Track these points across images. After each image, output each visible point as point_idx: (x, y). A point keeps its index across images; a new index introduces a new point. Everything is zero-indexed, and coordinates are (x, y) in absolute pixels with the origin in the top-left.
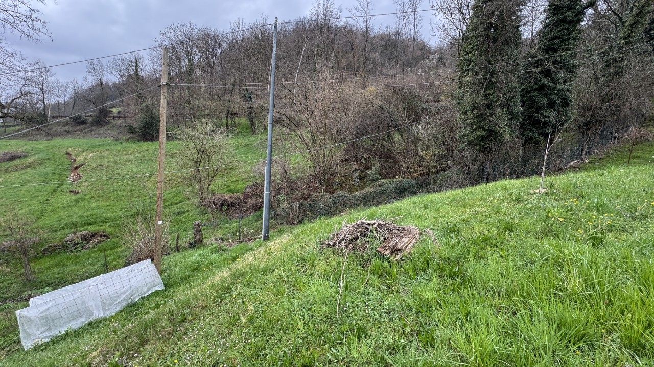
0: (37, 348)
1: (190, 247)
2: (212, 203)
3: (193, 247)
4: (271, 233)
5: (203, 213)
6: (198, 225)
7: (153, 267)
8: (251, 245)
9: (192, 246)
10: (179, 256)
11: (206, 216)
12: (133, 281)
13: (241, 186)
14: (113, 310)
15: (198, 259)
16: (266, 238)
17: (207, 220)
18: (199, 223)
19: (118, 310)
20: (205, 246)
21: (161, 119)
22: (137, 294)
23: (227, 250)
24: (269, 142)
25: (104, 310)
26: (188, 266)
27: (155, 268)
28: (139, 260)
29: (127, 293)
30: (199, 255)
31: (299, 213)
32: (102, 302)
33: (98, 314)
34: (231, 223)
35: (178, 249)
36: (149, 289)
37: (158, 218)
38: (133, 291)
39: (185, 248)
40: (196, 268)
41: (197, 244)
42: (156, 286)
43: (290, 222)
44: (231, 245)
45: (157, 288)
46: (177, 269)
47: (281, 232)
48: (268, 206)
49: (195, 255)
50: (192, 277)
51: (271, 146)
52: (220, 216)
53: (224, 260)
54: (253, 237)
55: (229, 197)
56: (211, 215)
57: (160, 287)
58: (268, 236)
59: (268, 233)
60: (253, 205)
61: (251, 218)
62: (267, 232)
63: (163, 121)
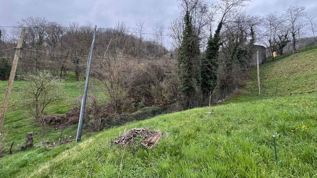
1: (22, 150)
2: (44, 120)
4: (82, 137)
5: (35, 126)
6: (31, 135)
8: (68, 145)
9: (23, 149)
10: (11, 157)
11: (38, 129)
13: (66, 109)
15: (27, 158)
16: (79, 140)
17: (39, 131)
18: (31, 134)
20: (34, 148)
21: (13, 68)
23: (50, 150)
24: (86, 86)
26: (18, 164)
30: (28, 155)
31: (101, 125)
34: (56, 132)
35: (11, 152)
39: (17, 151)
40: (24, 164)
41: (27, 148)
43: (95, 130)
44: (54, 146)
46: (8, 167)
47: (89, 136)
48: (82, 121)
49: (25, 156)
50: (20, 171)
51: (87, 88)
52: (48, 128)
53: (47, 157)
54: (70, 140)
55: (57, 116)
56: (42, 128)
58: (80, 140)
59: (80, 138)
60: (73, 120)
61: (70, 129)
62: (80, 136)
63: (14, 69)
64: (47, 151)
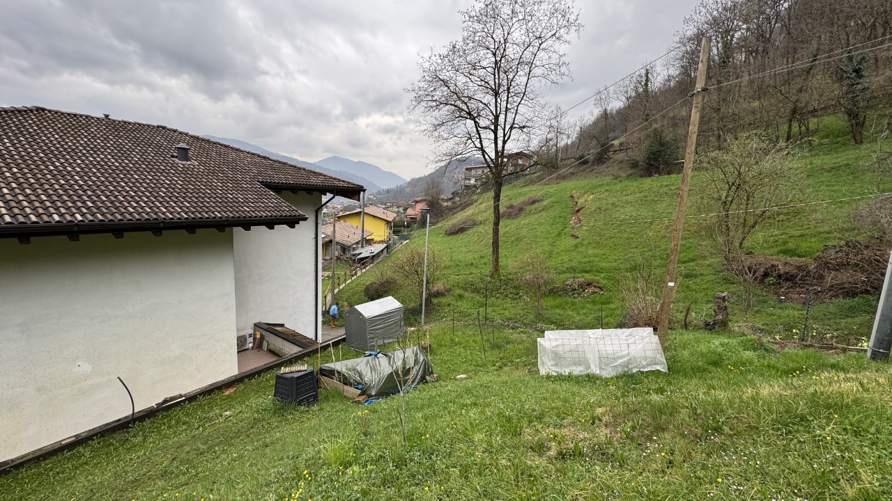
1: (706, 329)
3: (710, 330)
6: (724, 299)
7: (655, 339)
9: (709, 327)
10: (688, 336)
11: (733, 288)
12: (632, 347)
14: (607, 373)
15: (720, 349)
16: (882, 357)
17: (734, 293)
18: (724, 297)
19: (613, 374)
20: (731, 334)
21: (689, 143)
22: (635, 365)
25: (601, 368)
26: (702, 354)
27: (659, 342)
28: (636, 325)
29: (624, 360)
30: (722, 344)
32: (600, 358)
33: (595, 370)
35: (686, 326)
36: (648, 365)
37: (668, 277)
38: (631, 359)
39: (697, 328)
40: (716, 362)
41: (717, 327)
42: (658, 364)
45: (658, 368)
46: (686, 353)
49: (716, 343)
50: (710, 372)
54: (839, 345)
57: (662, 368)
58: (887, 355)
59: (889, 349)
62: (885, 344)
63: (692, 145)
64: (766, 350)
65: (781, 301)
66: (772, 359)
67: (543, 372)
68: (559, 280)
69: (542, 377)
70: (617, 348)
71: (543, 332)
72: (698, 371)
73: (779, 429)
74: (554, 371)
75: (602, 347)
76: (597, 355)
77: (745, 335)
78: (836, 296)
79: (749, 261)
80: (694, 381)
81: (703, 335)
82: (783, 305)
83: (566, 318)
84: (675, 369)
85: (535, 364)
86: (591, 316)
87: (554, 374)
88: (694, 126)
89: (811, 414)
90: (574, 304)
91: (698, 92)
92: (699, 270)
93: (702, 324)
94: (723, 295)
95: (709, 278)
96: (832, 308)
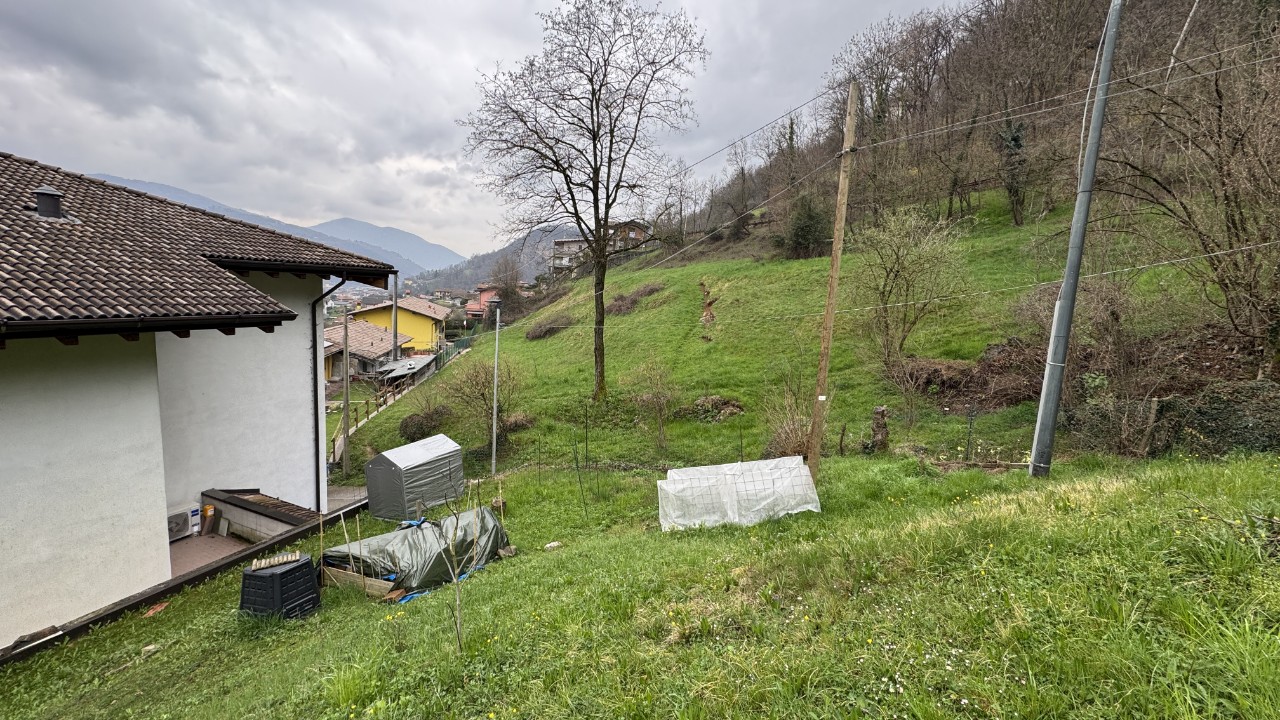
0: (673, 534)
1: (864, 453)
2: (908, 375)
3: (869, 454)
5: (889, 392)
6: (882, 414)
7: (805, 470)
9: (868, 450)
10: (844, 464)
11: (894, 400)
12: (778, 484)
13: (975, 344)
14: (749, 520)
15: (879, 478)
17: (895, 406)
18: (883, 411)
19: (757, 520)
20: (892, 457)
21: (838, 216)
22: (782, 506)
23: (938, 475)
25: (740, 515)
26: (861, 486)
27: (809, 474)
28: (784, 454)
29: (769, 501)
30: (881, 471)
32: (739, 502)
33: (733, 518)
34: (946, 422)
35: (842, 451)
36: (798, 505)
37: (818, 390)
38: (776, 499)
39: (854, 452)
40: (876, 494)
41: (876, 450)
42: (809, 503)
45: (810, 507)
46: (841, 486)
49: (874, 470)
50: (869, 508)
53: (932, 494)
56: (903, 399)
57: (814, 507)
59: (1048, 462)
62: (1045, 457)
63: (841, 218)
64: (929, 474)
65: (945, 414)
66: (934, 485)
67: (666, 527)
68: (687, 399)
69: (665, 534)
70: (759, 486)
71: (666, 472)
72: (856, 507)
73: (936, 569)
74: (680, 525)
75: (741, 487)
76: (735, 497)
77: (907, 458)
78: (1001, 404)
79: (910, 366)
80: (851, 520)
81: (860, 461)
82: (947, 418)
83: (696, 451)
84: (830, 506)
85: (656, 518)
86: (729, 446)
87: (681, 528)
88: (843, 195)
89: (968, 547)
90: (706, 430)
91: (847, 152)
92: (857, 379)
93: (859, 447)
94: (883, 408)
95: (867, 388)
96: (996, 419)
